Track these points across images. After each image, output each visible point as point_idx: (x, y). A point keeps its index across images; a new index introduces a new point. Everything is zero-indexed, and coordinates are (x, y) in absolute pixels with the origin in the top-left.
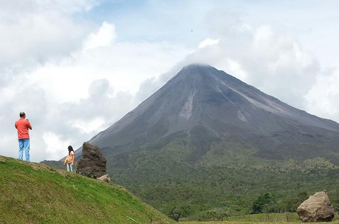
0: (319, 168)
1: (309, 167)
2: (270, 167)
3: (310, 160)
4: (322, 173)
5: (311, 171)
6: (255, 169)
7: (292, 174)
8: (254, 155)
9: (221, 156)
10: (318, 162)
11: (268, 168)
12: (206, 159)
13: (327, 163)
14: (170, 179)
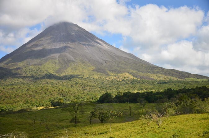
0: (126, 78)
1: (121, 78)
2: (101, 77)
3: (121, 74)
4: (128, 81)
5: (123, 80)
6: (93, 78)
7: (113, 81)
8: (93, 71)
9: (75, 70)
10: (125, 76)
11: (100, 78)
12: (67, 72)
13: (130, 76)
14: (47, 83)
